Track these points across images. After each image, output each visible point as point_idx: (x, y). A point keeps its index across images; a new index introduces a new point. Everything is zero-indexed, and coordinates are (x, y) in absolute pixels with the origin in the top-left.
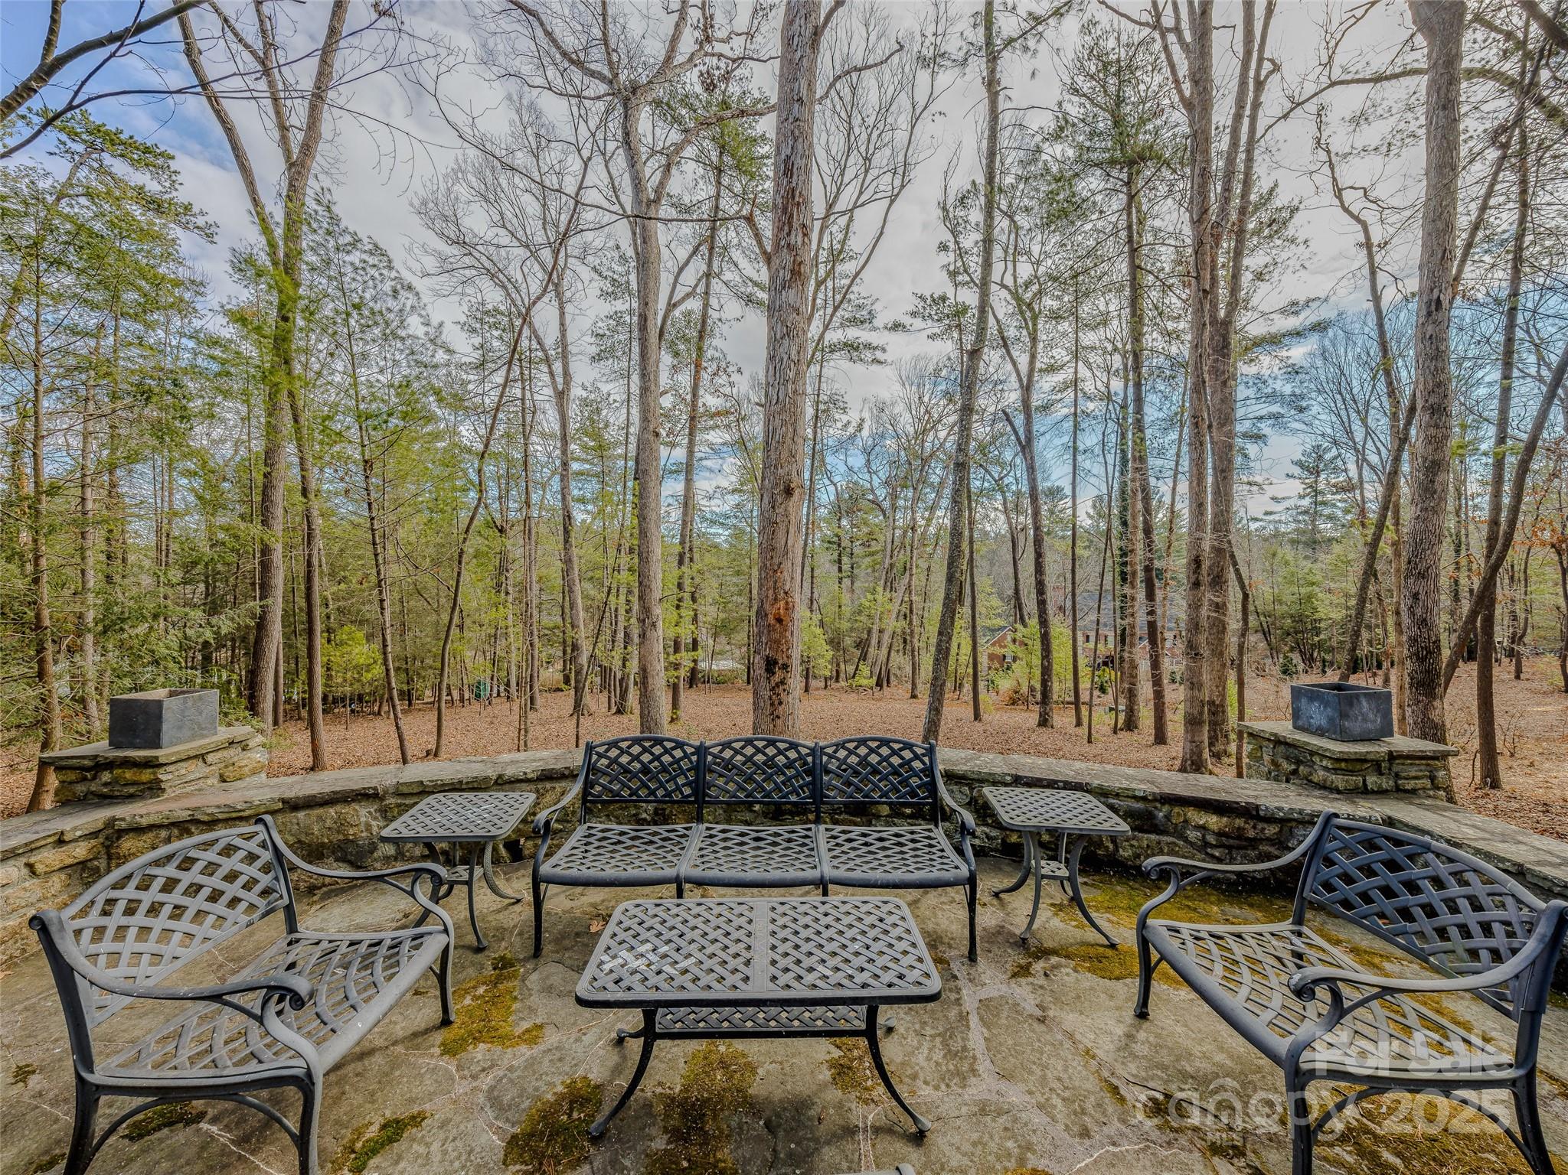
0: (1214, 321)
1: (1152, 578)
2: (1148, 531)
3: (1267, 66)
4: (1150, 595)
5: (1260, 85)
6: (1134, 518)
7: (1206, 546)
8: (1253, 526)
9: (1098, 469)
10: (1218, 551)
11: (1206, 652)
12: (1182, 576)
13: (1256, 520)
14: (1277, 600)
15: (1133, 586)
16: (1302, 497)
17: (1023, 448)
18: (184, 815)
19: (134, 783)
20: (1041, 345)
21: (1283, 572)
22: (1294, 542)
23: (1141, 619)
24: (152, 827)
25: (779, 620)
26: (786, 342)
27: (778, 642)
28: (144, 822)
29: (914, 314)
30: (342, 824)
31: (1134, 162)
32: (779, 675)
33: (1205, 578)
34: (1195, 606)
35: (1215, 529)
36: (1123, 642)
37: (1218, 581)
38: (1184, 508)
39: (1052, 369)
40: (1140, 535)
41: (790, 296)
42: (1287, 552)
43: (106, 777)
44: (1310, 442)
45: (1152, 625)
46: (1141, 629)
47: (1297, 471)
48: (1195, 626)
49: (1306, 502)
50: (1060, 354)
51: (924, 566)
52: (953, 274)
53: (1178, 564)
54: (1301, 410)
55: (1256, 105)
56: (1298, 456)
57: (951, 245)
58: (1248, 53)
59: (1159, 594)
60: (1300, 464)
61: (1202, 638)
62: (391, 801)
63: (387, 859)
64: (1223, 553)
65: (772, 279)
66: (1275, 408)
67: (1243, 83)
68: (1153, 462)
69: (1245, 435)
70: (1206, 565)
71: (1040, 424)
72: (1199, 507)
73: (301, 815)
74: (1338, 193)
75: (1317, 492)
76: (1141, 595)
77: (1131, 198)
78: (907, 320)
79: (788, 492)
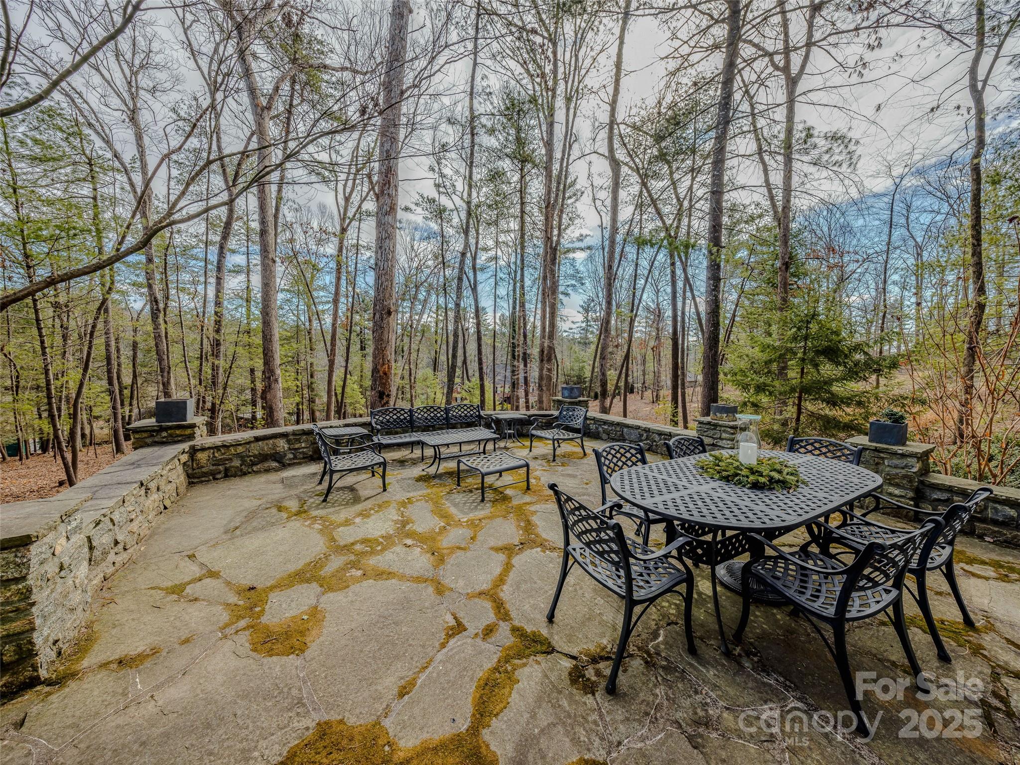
0: (551, 247)
1: (526, 358)
2: (525, 336)
3: (573, 138)
4: (525, 365)
5: (570, 146)
6: (519, 329)
7: (546, 345)
8: (565, 334)
9: (506, 305)
10: (549, 347)
11: (544, 388)
12: (537, 357)
13: (565, 331)
14: (572, 369)
15: (518, 361)
16: (583, 322)
17: (472, 289)
18: (220, 444)
19: (181, 435)
20: (481, 237)
21: (574, 356)
22: (579, 343)
23: (521, 376)
24: (209, 448)
25: (385, 374)
26: (387, 241)
27: (385, 384)
28: (207, 446)
29: (417, 204)
30: (275, 446)
31: (524, 161)
32: (385, 399)
33: (545, 359)
34: (541, 370)
35: (549, 338)
36: (514, 387)
37: (549, 360)
38: (538, 324)
39: (486, 249)
40: (522, 338)
41: (389, 219)
42: (577, 348)
43: (164, 434)
44: (585, 298)
45: (526, 378)
46: (522, 381)
47: (581, 310)
48: (541, 378)
49: (584, 325)
50: (491, 243)
51: (417, 348)
52: (437, 186)
53: (535, 352)
54: (583, 284)
55: (569, 155)
56: (582, 303)
57: (437, 169)
58: (567, 132)
59: (528, 365)
60: (582, 307)
61: (544, 382)
62: (291, 437)
63: (290, 459)
64: (551, 349)
65: (380, 208)
66: (573, 282)
67: (565, 145)
68: (527, 306)
69: (563, 293)
70: (546, 352)
71: (481, 277)
72: (544, 328)
73: (260, 443)
74: (594, 200)
75: (588, 321)
76: (522, 366)
77: (522, 177)
78: (413, 207)
79: (389, 313)
